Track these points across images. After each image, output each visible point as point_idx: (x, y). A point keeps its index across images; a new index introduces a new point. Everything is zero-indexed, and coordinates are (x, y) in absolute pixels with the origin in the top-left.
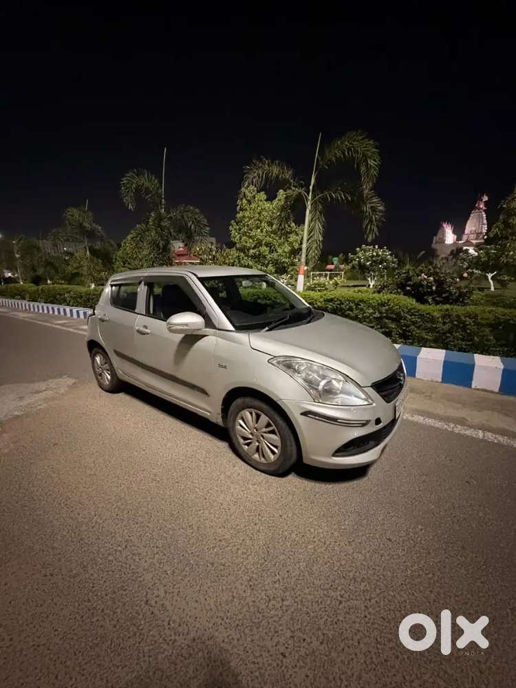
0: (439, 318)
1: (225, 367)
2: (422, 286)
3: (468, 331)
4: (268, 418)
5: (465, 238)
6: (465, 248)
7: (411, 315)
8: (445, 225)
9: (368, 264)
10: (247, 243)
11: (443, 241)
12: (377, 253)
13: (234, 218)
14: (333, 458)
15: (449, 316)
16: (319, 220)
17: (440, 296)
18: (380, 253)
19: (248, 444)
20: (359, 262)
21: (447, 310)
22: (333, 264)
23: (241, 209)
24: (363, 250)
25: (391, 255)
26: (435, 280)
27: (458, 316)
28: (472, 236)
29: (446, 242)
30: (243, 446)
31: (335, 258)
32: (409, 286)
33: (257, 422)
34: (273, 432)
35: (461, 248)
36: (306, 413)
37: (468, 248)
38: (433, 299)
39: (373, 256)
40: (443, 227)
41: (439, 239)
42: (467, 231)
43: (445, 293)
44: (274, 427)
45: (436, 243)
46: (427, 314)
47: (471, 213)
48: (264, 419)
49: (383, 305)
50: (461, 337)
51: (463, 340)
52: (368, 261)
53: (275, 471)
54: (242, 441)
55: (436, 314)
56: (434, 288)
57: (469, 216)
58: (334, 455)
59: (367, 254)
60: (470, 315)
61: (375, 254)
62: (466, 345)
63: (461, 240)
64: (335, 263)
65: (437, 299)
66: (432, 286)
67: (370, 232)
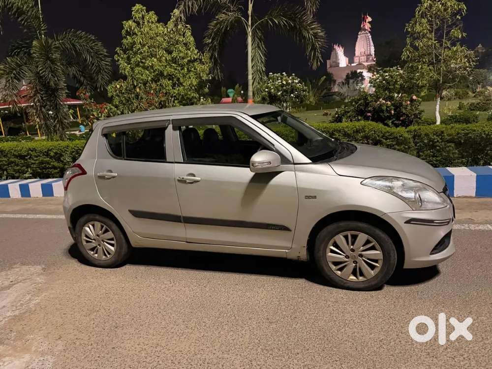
0: (410, 139)
1: (315, 197)
2: (382, 111)
3: (438, 148)
4: (367, 236)
5: (356, 60)
6: (358, 71)
7: (386, 140)
8: (336, 47)
9: (279, 93)
10: (142, 75)
11: (337, 65)
12: (286, 81)
13: (120, 45)
14: (431, 256)
15: (419, 136)
16: (259, 47)
17: (398, 119)
18: (290, 81)
19: (341, 269)
20: (269, 93)
21: (415, 131)
22: (228, 97)
23: (128, 33)
24: (271, 78)
25: (300, 82)
26: (392, 105)
27: (427, 135)
28: (363, 59)
29: (340, 66)
30: (335, 272)
31: (230, 90)
32: (369, 112)
33: (353, 244)
34: (373, 248)
35: (356, 72)
36: (409, 221)
37: (361, 71)
38: (392, 123)
39: (283, 85)
40: (335, 49)
41: (334, 62)
42: (357, 53)
43: (402, 116)
44: (374, 243)
45: (331, 67)
46: (400, 136)
47: (358, 35)
48: (362, 237)
49: (358, 131)
50: (431, 154)
51: (433, 156)
52: (279, 91)
53: (375, 285)
54: (333, 267)
55: (406, 135)
56: (393, 112)
57: (357, 37)
58: (432, 254)
59: (277, 83)
60: (437, 133)
61: (284, 82)
62: (437, 161)
63: (353, 63)
64: (231, 95)
65: (397, 122)
66: (391, 110)
67: (314, 59)
